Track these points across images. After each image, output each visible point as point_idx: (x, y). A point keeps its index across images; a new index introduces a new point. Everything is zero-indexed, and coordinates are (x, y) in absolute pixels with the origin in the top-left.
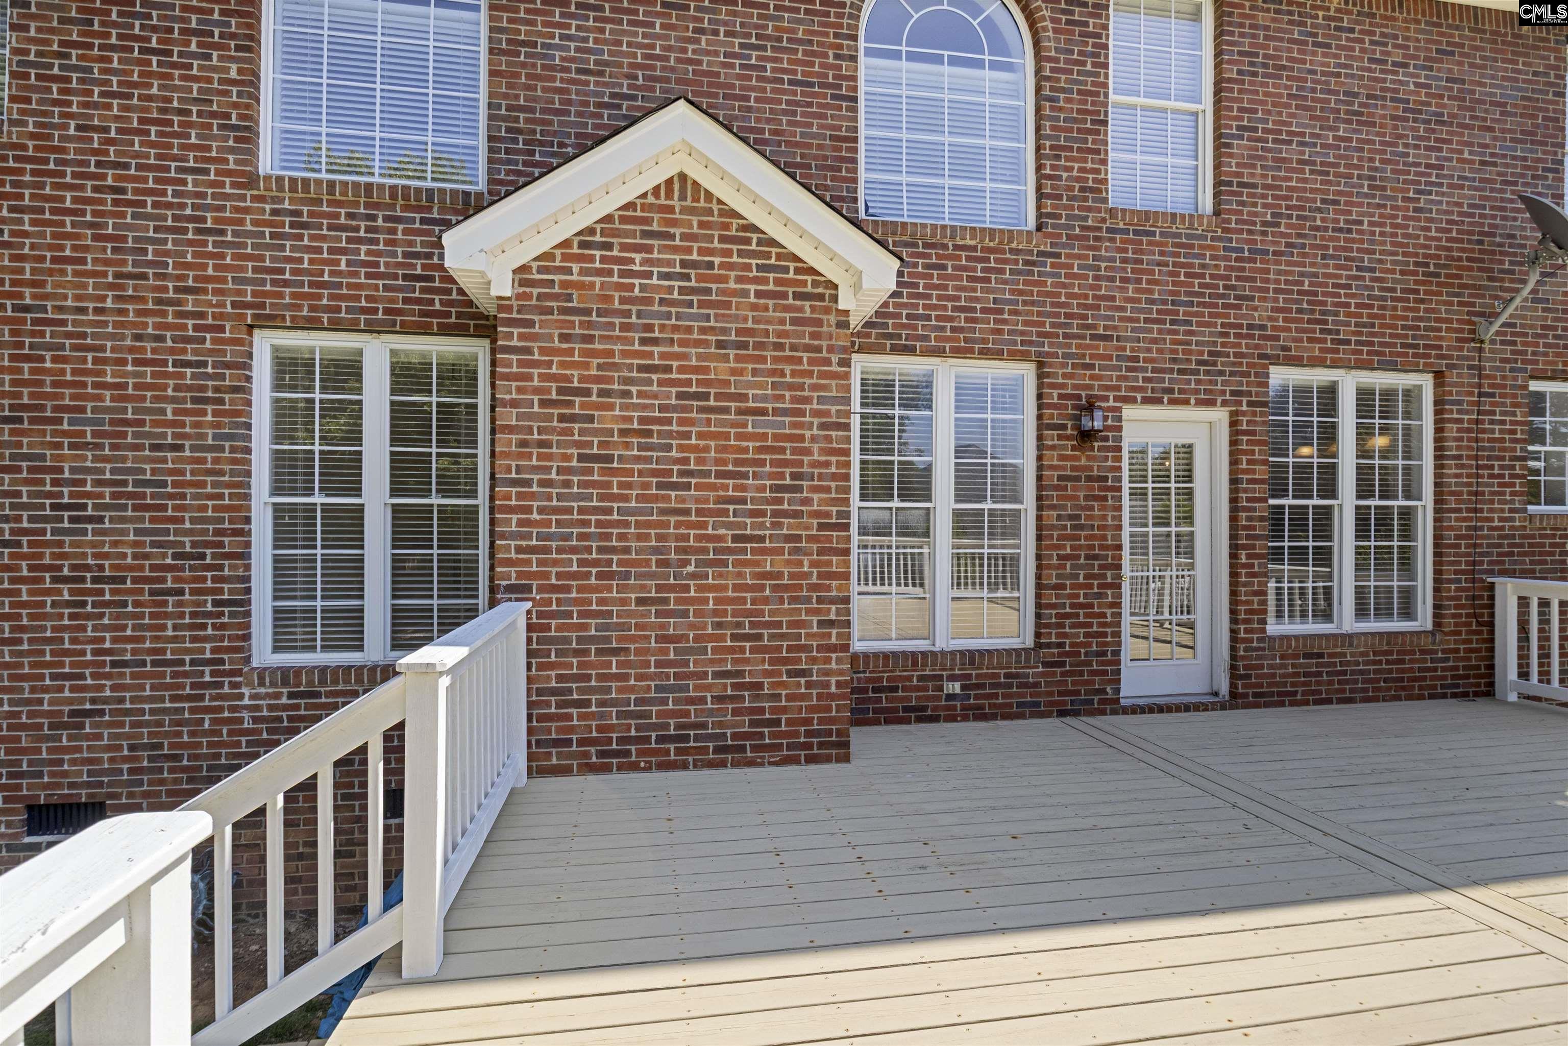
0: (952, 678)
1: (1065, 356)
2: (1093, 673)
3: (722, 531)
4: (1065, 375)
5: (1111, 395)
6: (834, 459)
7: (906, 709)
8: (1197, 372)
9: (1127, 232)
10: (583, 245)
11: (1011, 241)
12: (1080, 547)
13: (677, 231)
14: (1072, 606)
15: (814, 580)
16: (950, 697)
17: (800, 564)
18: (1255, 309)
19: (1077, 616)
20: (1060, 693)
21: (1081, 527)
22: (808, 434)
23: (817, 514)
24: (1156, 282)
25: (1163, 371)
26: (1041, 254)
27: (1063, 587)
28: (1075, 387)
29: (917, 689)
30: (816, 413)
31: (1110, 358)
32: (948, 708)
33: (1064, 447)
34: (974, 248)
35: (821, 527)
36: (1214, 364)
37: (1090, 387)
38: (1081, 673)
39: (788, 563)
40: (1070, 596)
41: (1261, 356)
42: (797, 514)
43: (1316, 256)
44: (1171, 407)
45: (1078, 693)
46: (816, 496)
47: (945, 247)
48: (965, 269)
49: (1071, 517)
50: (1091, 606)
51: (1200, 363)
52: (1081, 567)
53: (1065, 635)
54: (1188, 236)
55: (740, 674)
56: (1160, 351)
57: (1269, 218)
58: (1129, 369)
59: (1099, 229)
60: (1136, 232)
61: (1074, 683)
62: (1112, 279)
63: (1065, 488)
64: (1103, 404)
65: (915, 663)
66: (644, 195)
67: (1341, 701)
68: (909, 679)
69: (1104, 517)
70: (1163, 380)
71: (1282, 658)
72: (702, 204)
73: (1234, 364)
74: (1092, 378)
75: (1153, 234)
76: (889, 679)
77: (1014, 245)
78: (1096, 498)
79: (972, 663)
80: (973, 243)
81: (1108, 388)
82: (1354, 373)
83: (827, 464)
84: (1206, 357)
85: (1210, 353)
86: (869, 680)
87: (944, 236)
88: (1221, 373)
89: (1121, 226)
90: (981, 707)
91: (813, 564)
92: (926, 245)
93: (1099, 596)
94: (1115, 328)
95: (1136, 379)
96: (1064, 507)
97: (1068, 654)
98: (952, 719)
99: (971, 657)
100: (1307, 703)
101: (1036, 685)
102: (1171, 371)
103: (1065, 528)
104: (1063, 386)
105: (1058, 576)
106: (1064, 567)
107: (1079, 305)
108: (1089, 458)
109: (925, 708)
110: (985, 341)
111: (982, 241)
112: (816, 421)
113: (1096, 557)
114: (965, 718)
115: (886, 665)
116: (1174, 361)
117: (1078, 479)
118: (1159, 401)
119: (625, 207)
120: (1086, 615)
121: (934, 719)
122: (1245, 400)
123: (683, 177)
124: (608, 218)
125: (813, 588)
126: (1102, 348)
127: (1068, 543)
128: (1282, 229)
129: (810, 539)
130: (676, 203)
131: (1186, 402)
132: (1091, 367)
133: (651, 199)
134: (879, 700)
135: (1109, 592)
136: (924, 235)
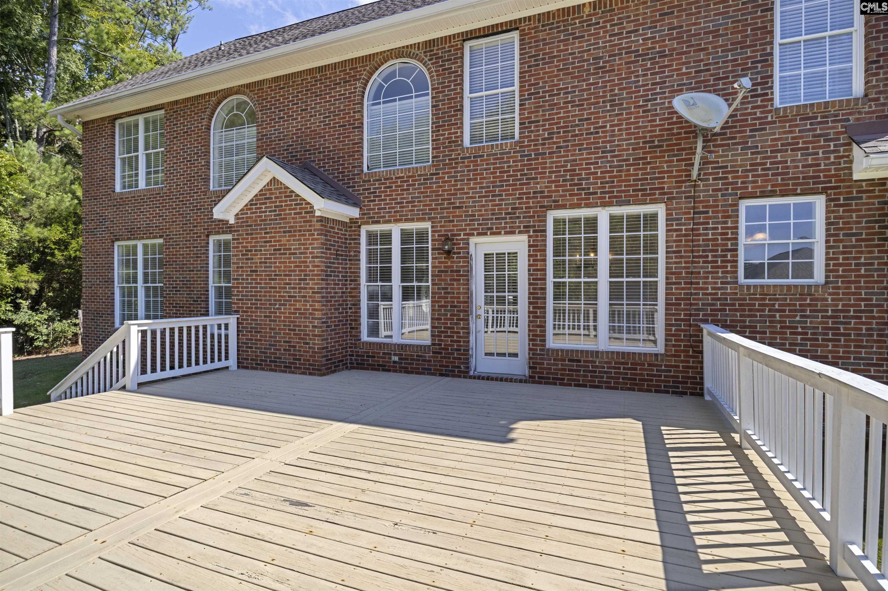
0: (395, 355)
1: (441, 218)
2: (454, 358)
3: (285, 294)
4: (441, 226)
5: (462, 233)
6: (316, 269)
7: (378, 365)
8: (506, 218)
9: (470, 157)
10: (251, 205)
11: (417, 172)
12: (448, 302)
13: (273, 196)
14: (445, 328)
15: (311, 311)
16: (395, 362)
17: (306, 305)
18: (538, 183)
19: (447, 332)
20: (440, 366)
21: (448, 293)
22: (308, 260)
23: (311, 288)
24: (484, 178)
25: (487, 219)
26: (432, 174)
27: (441, 319)
28: (445, 231)
29: (382, 358)
30: (311, 253)
31: (461, 216)
32: (394, 367)
33: (441, 258)
34: (403, 177)
35: (313, 293)
36: (515, 213)
37: (453, 230)
38: (449, 358)
39: (303, 305)
40: (443, 323)
41: (541, 207)
42: (305, 288)
43: (575, 150)
44: (492, 236)
45: (448, 366)
46: (311, 282)
47: (392, 179)
48: (400, 186)
49: (443, 289)
50: (453, 328)
51: (506, 214)
52: (449, 311)
53: (442, 340)
54: (501, 154)
55: (290, 342)
56: (486, 210)
57: (546, 136)
58: (470, 220)
59: (457, 159)
60: (474, 157)
61: (446, 362)
62: (463, 180)
63: (441, 276)
64: (458, 238)
65: (380, 347)
66: (265, 186)
67: (591, 387)
68: (379, 353)
69: (459, 289)
70: (488, 224)
71: (554, 360)
72: (280, 186)
73: (525, 212)
74: (453, 226)
75: (483, 156)
76: (372, 353)
77: (419, 173)
78: (455, 280)
79: (402, 349)
80: (402, 175)
81: (461, 230)
82: (607, 208)
83: (314, 271)
84: (510, 210)
85: (512, 209)
86: (365, 352)
87: (390, 174)
88: (518, 217)
89: (468, 155)
90: (407, 368)
91: (310, 306)
92: (385, 179)
93: (457, 324)
94: (464, 202)
95: (474, 225)
96: (441, 284)
97: (443, 349)
98: (395, 371)
99: (402, 347)
100: (570, 385)
101: (430, 361)
102: (492, 219)
103: (441, 293)
104: (440, 231)
105: (438, 315)
106: (441, 310)
107: (447, 194)
108: (452, 262)
109: (385, 366)
110: (407, 215)
111: (405, 173)
112: (311, 256)
113: (455, 307)
114: (401, 372)
115: (370, 347)
116: (493, 214)
117: (447, 271)
118: (485, 234)
119: (260, 191)
120: (451, 332)
121: (389, 371)
122: (531, 230)
123: (274, 178)
124: (256, 195)
125: (311, 314)
126: (458, 212)
127: (443, 300)
128: (555, 140)
129: (310, 297)
130: (273, 187)
131: (499, 233)
132: (453, 221)
133: (267, 187)
134: (368, 360)
135: (461, 322)
136: (383, 176)
